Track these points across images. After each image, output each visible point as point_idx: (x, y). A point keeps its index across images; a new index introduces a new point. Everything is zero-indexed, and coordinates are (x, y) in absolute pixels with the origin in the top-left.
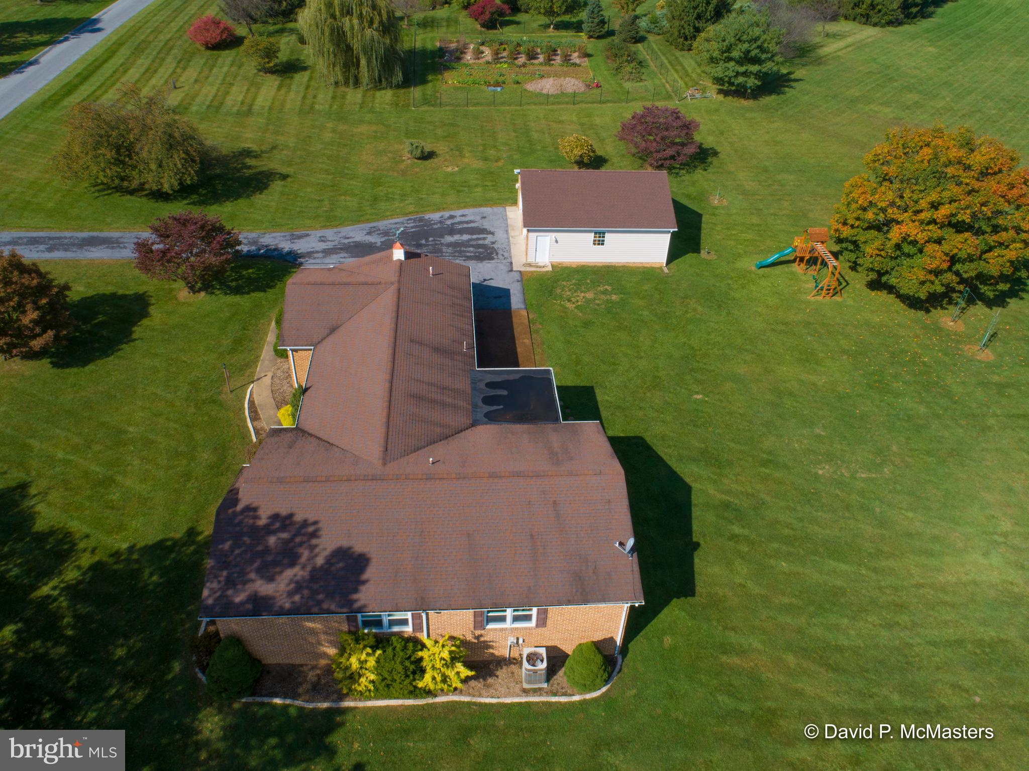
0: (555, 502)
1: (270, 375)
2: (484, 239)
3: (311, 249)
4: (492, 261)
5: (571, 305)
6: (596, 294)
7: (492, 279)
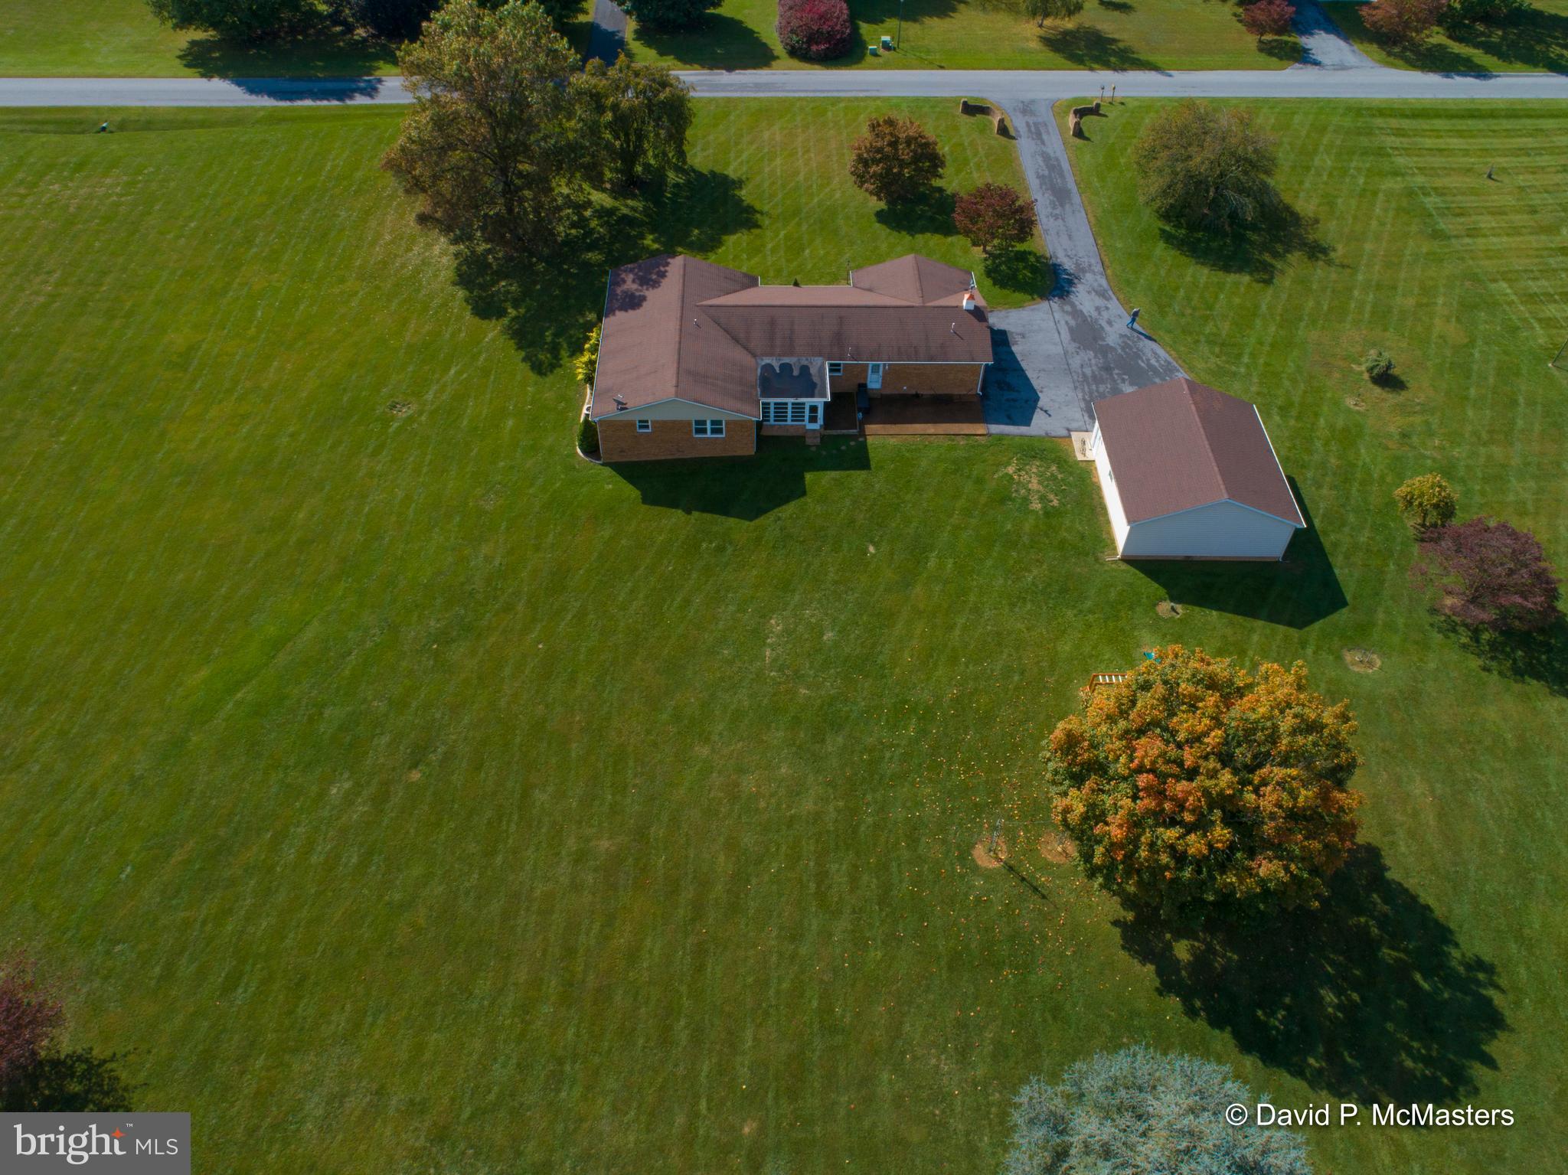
3: (1077, 303)
4: (1086, 418)
5: (1011, 470)
6: (1039, 491)
7: (1050, 415)
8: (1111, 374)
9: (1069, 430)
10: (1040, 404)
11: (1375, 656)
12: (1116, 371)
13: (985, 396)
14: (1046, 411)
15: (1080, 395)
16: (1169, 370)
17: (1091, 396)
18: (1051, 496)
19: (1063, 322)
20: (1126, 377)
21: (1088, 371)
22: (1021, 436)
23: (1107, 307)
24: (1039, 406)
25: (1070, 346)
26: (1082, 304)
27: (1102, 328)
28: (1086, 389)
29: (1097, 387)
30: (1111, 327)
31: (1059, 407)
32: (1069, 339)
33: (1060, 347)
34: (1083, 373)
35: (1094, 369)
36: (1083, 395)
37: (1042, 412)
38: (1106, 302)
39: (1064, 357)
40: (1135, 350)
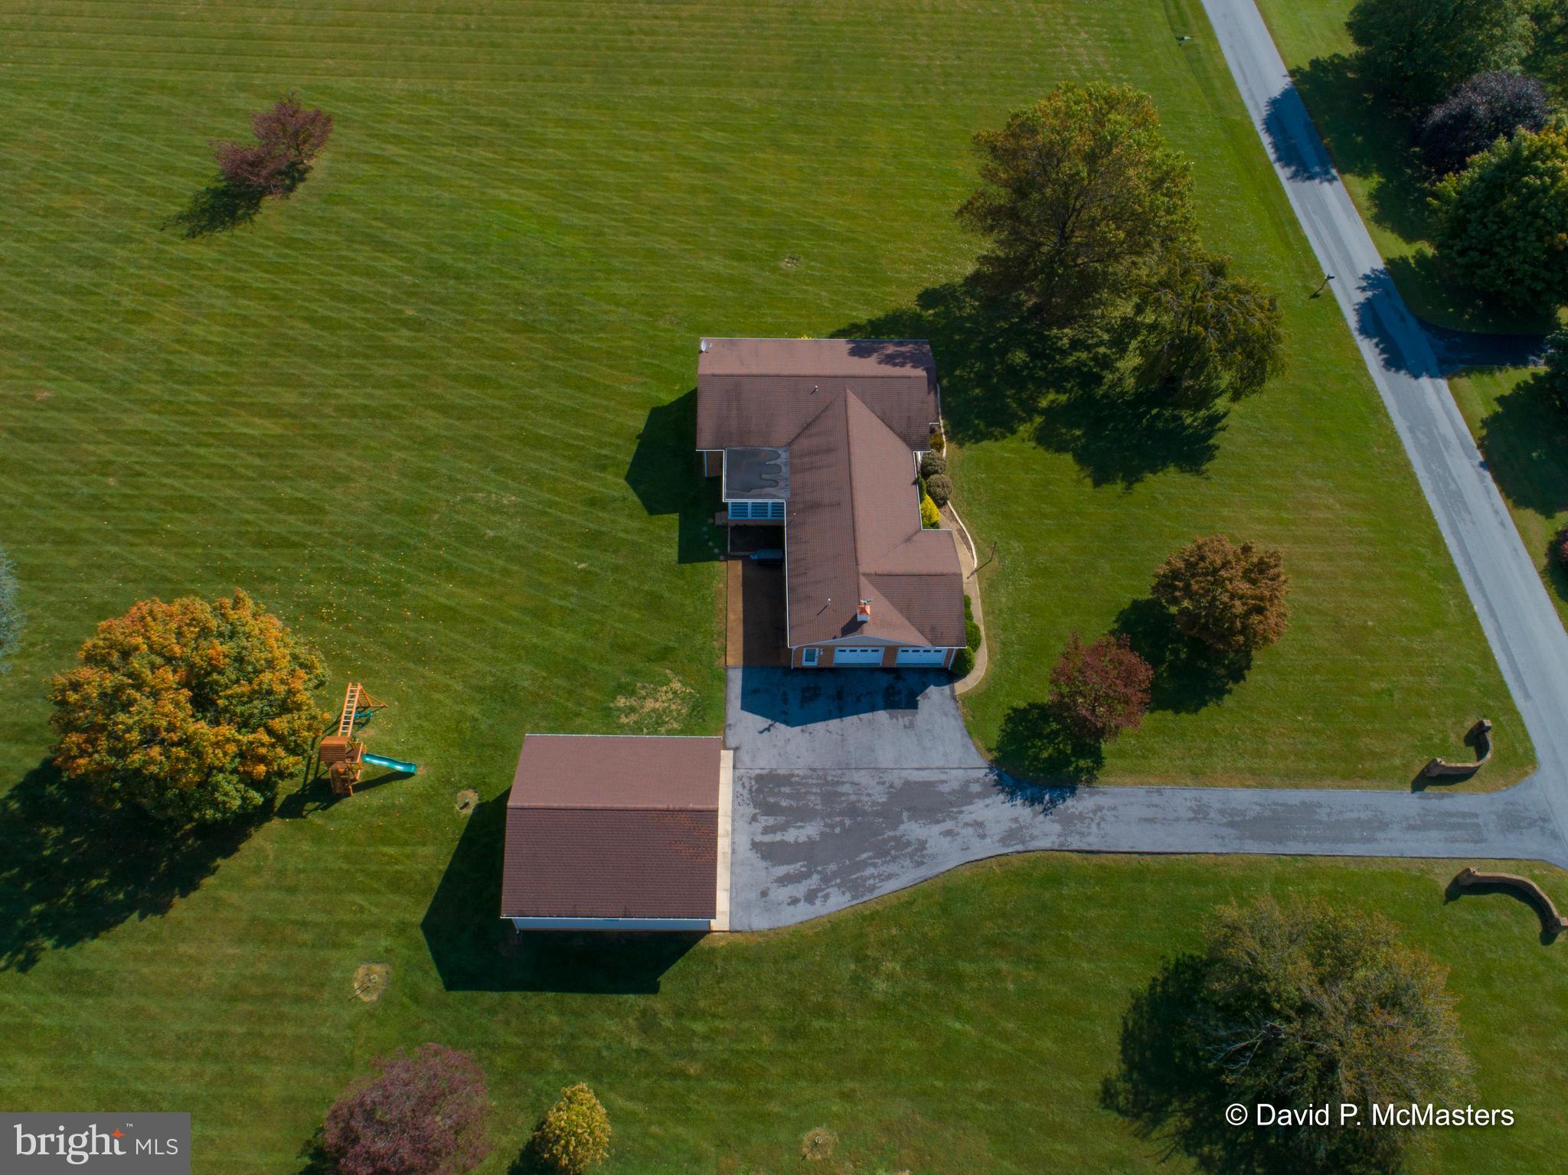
2: (767, 830)
3: (988, 801)
4: (758, 772)
5: (676, 685)
6: (642, 707)
7: (761, 732)
8: (840, 814)
9: (736, 749)
10: (781, 727)
11: (374, 998)
12: (848, 822)
13: (788, 671)
14: (768, 729)
15: (801, 773)
16: (855, 887)
17: (798, 784)
18: (634, 718)
19: (943, 777)
20: (838, 830)
21: (845, 788)
22: (725, 700)
23: (983, 836)
24: (777, 724)
25: (896, 778)
26: (987, 806)
27: (937, 822)
28: (810, 781)
29: (815, 794)
30: (941, 834)
31: (775, 746)
32: (910, 778)
33: (892, 766)
34: (843, 783)
35: (853, 798)
36: (798, 776)
37: (767, 726)
38: (996, 838)
39: (872, 766)
40: (893, 852)
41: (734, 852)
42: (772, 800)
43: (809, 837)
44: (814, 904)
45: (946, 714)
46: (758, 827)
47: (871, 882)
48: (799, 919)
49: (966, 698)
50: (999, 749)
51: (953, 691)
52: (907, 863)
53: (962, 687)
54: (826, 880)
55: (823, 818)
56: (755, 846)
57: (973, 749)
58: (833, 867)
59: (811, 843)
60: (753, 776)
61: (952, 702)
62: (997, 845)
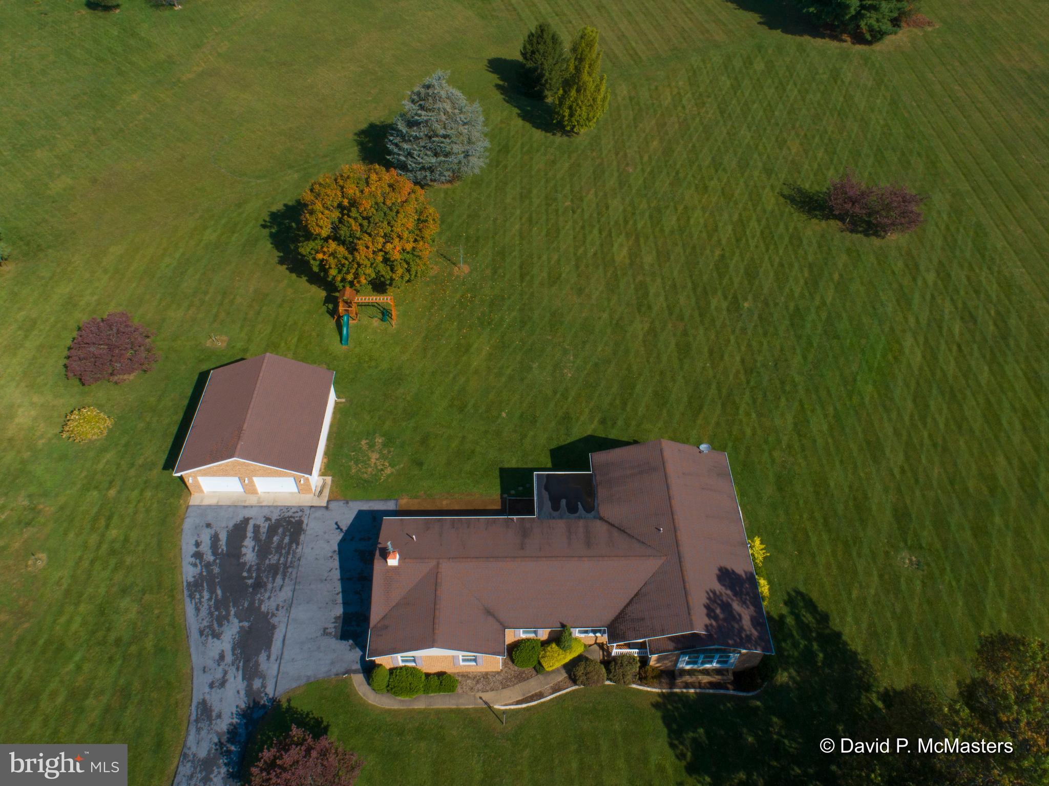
0: (684, 474)
1: (480, 694)
2: (257, 528)
3: (242, 693)
4: (305, 522)
5: (389, 471)
6: (373, 452)
7: (336, 523)
8: (258, 577)
9: (327, 508)
10: (340, 537)
11: (209, 346)
12: (250, 582)
14: (339, 528)
15: (299, 550)
16: (195, 586)
17: (289, 549)
18: (365, 447)
19: (273, 657)
20: (245, 575)
21: (279, 580)
22: (368, 500)
23: (211, 686)
24: (342, 534)
25: (279, 619)
26: (238, 692)
27: (233, 649)
28: (290, 557)
29: (279, 560)
30: (223, 651)
31: (325, 533)
32: (277, 631)
33: (292, 616)
34: (284, 579)
35: (270, 586)
36: (297, 548)
37: (342, 527)
38: (207, 697)
39: (295, 601)
40: (217, 613)
41: (245, 507)
42: (280, 530)
43: (245, 554)
44: (192, 557)
45: (332, 663)
46: (260, 522)
47: (198, 596)
48: (184, 547)
49: (348, 683)
50: (289, 708)
51: (355, 672)
52: (205, 623)
53: (358, 680)
54: (208, 565)
55: (257, 564)
56: (246, 521)
57: (294, 685)
58: (216, 570)
59: (239, 555)
60: (302, 519)
61: (343, 670)
62: (201, 697)
